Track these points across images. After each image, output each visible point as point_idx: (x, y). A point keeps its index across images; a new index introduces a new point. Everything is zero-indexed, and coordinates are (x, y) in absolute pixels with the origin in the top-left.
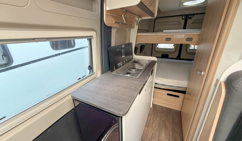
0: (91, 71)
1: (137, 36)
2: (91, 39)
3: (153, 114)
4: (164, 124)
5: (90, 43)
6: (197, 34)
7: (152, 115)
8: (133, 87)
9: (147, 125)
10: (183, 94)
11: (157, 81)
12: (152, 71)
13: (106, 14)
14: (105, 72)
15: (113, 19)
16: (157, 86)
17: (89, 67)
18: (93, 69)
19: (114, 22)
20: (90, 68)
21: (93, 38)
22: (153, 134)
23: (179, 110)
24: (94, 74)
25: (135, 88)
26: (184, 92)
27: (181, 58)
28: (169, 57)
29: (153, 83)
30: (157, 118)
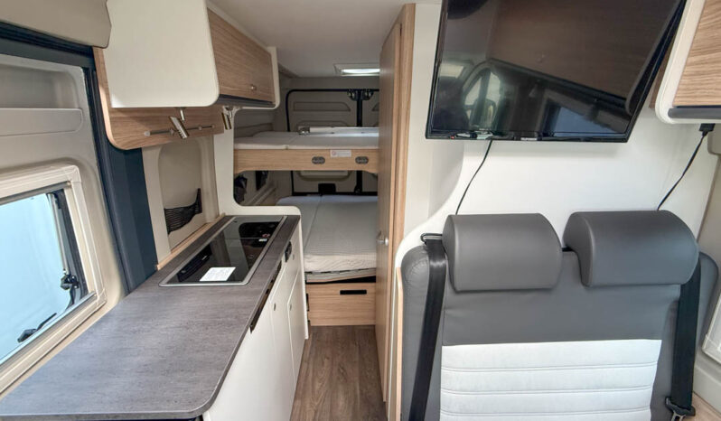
0: (78, 292)
1: (235, 151)
2: (62, 190)
3: (314, 354)
4: (342, 371)
5: (58, 203)
6: (374, 148)
7: (311, 360)
8: (229, 319)
9: (301, 393)
10: (373, 284)
11: (311, 267)
12: (287, 250)
13: (111, 119)
14: (137, 286)
15: (141, 127)
16: (311, 279)
17: (66, 281)
18: (85, 285)
19: (146, 134)
20: (71, 282)
21: (70, 187)
22: (316, 412)
23: (370, 322)
24: (93, 298)
25: (236, 317)
26: (372, 279)
27: (364, 190)
28: (337, 191)
29: (300, 273)
30: (323, 363)
